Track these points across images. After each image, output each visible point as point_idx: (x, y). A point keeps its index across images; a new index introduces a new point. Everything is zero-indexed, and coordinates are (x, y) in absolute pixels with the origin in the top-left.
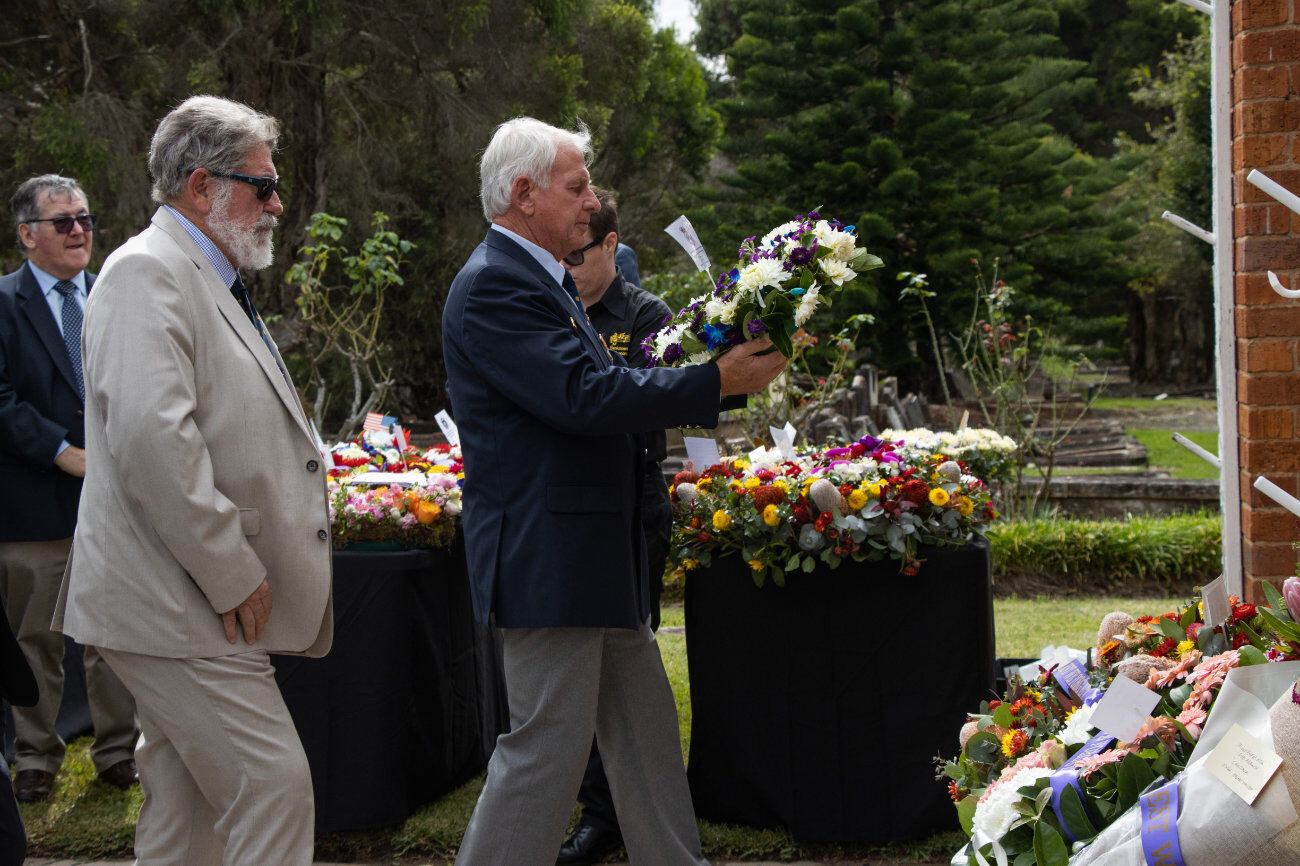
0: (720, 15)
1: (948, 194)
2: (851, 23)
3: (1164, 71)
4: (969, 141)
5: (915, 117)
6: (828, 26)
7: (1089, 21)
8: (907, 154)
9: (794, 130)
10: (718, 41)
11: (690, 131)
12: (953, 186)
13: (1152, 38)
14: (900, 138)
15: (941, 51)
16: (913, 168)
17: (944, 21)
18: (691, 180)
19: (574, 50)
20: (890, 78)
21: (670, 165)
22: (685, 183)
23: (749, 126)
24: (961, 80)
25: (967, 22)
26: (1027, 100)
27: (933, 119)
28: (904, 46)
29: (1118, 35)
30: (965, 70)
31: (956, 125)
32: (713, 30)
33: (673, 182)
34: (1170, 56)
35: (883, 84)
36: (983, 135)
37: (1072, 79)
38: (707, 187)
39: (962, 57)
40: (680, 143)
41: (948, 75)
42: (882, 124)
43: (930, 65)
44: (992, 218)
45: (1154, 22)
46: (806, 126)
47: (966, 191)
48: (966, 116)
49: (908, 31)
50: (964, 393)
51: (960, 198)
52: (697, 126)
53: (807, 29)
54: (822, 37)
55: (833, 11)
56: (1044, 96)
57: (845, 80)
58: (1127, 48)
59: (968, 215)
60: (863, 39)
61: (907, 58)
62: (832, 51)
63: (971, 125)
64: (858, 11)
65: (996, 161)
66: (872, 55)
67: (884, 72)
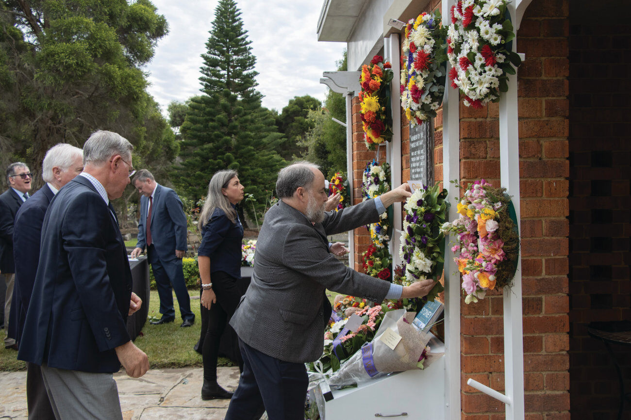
0: (177, 115)
1: (247, 170)
2: (220, 120)
3: (305, 137)
4: (254, 155)
5: (238, 148)
6: (213, 121)
7: (284, 122)
8: (236, 158)
9: (202, 150)
10: (176, 123)
11: (170, 149)
12: (249, 168)
13: (301, 128)
14: (234, 153)
15: (245, 129)
16: (238, 162)
17: (246, 121)
18: (170, 163)
19: (143, 126)
20: (231, 136)
21: (163, 158)
22: (168, 164)
23: (186, 148)
24: (251, 137)
25: (252, 121)
26: (269, 144)
27: (243, 148)
28: (235, 127)
29: (292, 126)
30: (252, 134)
31: (251, 150)
32: (175, 119)
33: (165, 163)
34: (307, 133)
35: (229, 138)
36: (257, 153)
37: (281, 138)
38: (175, 165)
39: (251, 131)
40: (167, 153)
41: (247, 136)
42: (229, 149)
43: (242, 133)
44: (260, 177)
45: (302, 124)
46: (206, 149)
47: (252, 169)
48: (252, 148)
49: (236, 123)
50: (249, 227)
51: (250, 171)
52: (173, 148)
53: (207, 121)
54: (211, 124)
55: (215, 117)
56: (274, 142)
57: (218, 136)
58: (294, 130)
59: (253, 176)
60: (223, 125)
61: (235, 131)
62: (214, 128)
63: (254, 151)
64: (222, 117)
65: (261, 161)
66: (225, 129)
67: (229, 134)
